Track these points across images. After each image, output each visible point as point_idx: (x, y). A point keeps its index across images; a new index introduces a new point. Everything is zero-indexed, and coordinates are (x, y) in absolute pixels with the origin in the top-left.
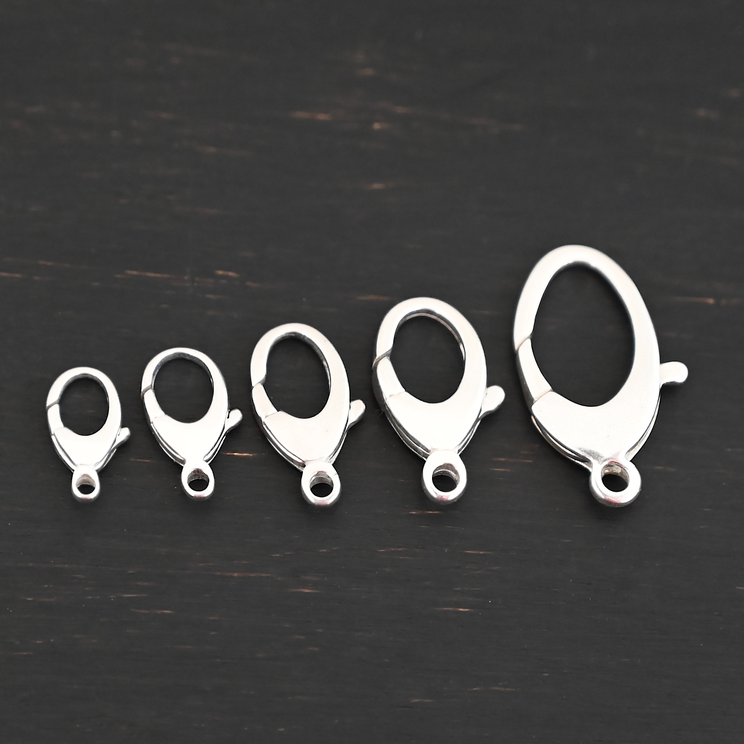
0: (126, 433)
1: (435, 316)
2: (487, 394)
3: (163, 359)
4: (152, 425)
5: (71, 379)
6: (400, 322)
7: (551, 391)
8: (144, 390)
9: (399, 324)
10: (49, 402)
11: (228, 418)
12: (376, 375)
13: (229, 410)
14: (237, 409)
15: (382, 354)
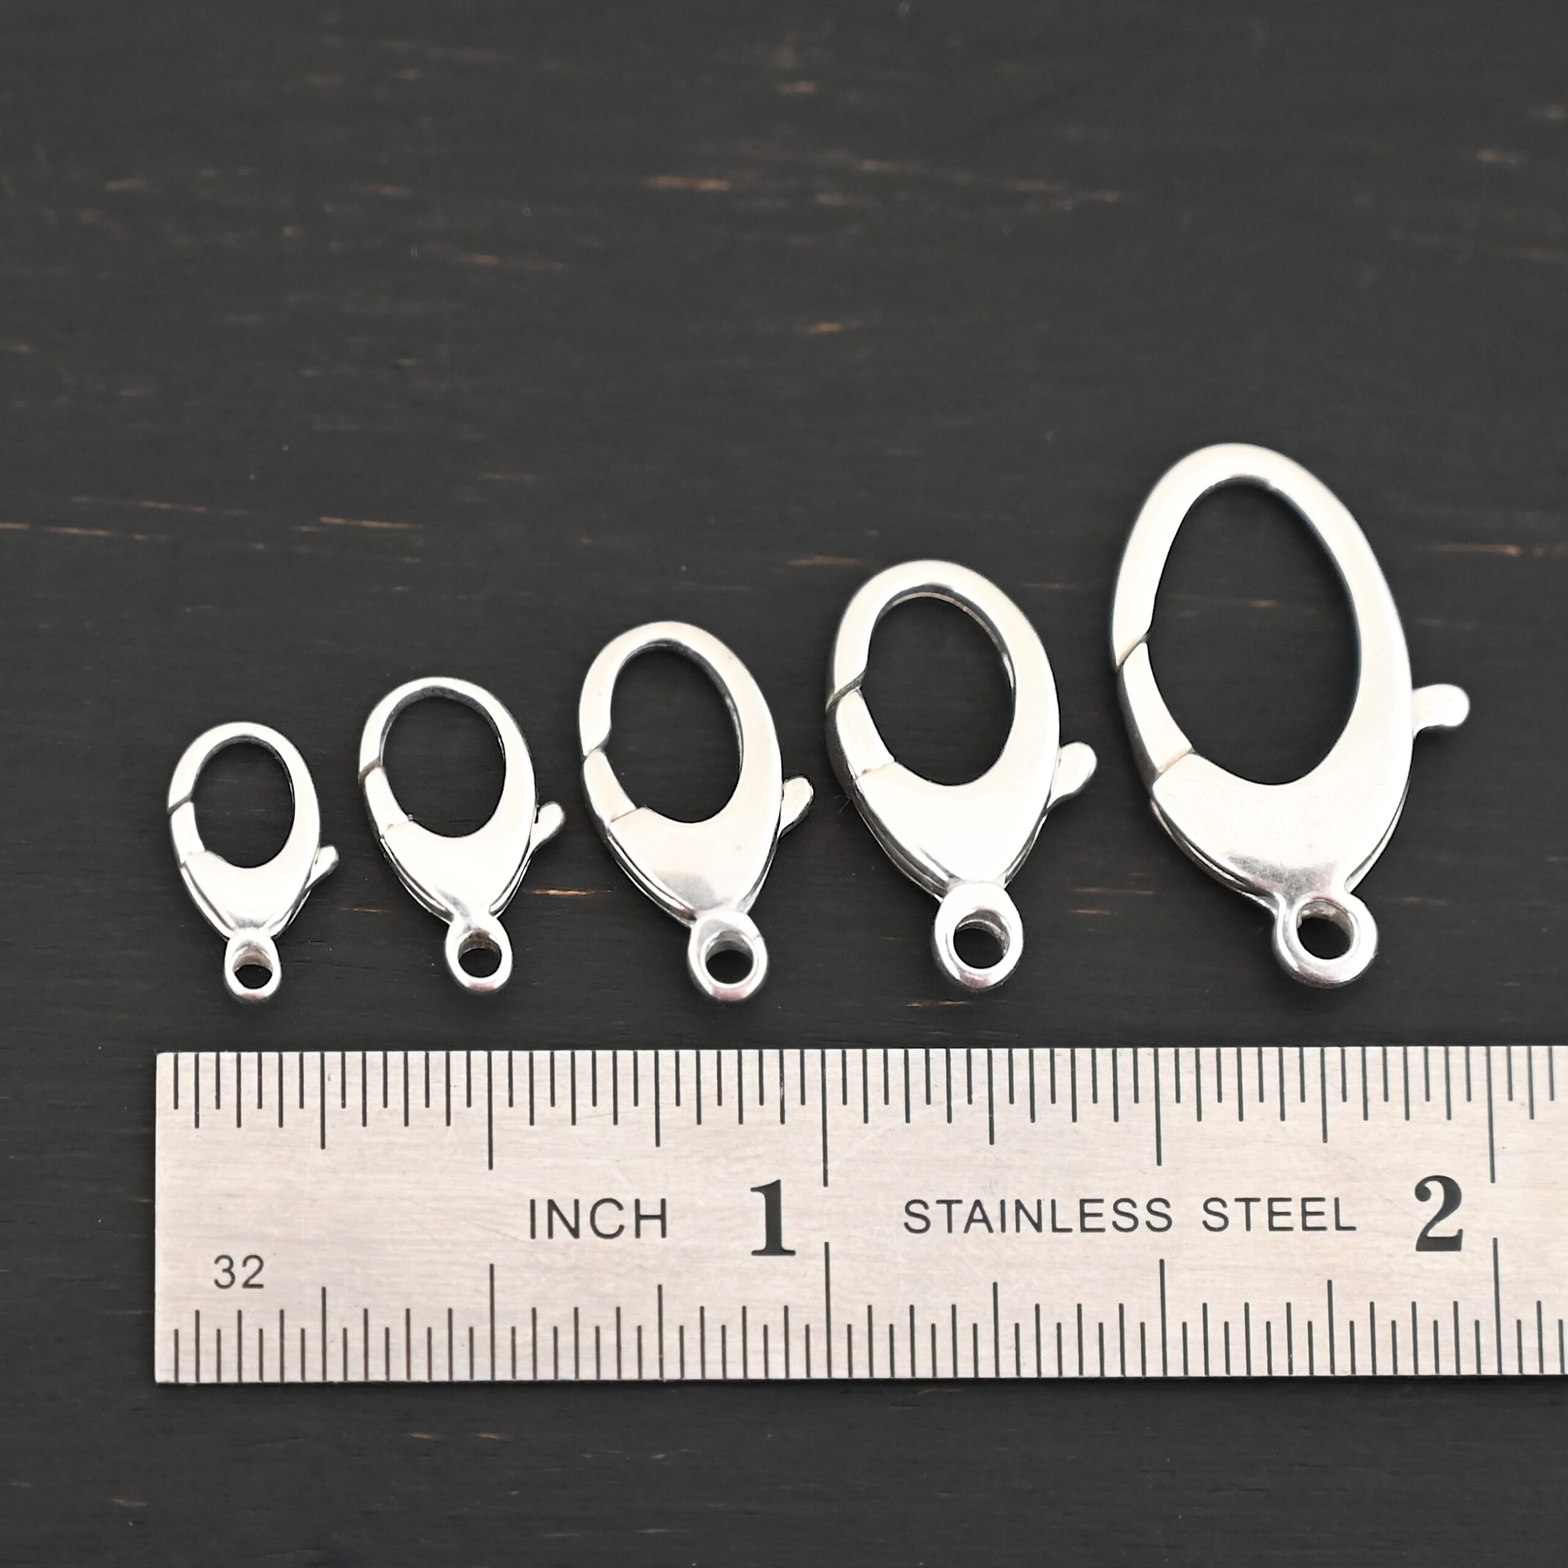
0: (329, 856)
1: (950, 596)
2: (1060, 761)
3: (401, 702)
4: (382, 841)
5: (215, 747)
6: (879, 614)
7: (1189, 752)
8: (365, 768)
9: (878, 616)
10: (173, 799)
11: (536, 821)
12: (835, 728)
13: (538, 806)
14: (553, 802)
15: (846, 684)
